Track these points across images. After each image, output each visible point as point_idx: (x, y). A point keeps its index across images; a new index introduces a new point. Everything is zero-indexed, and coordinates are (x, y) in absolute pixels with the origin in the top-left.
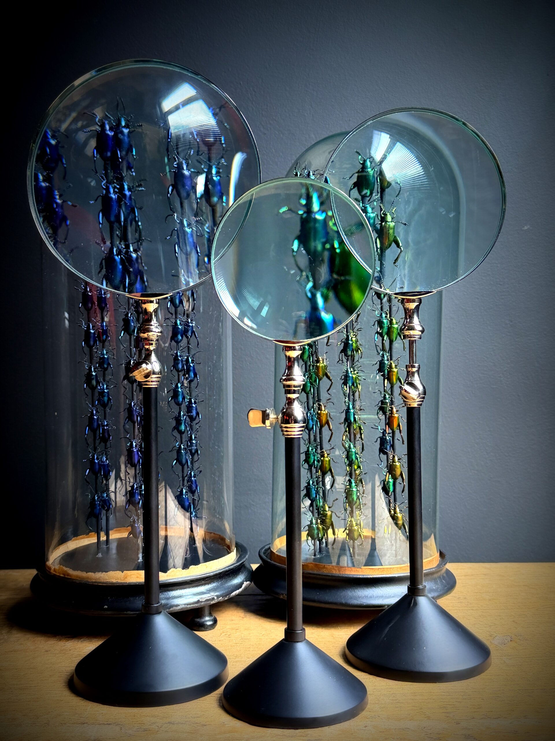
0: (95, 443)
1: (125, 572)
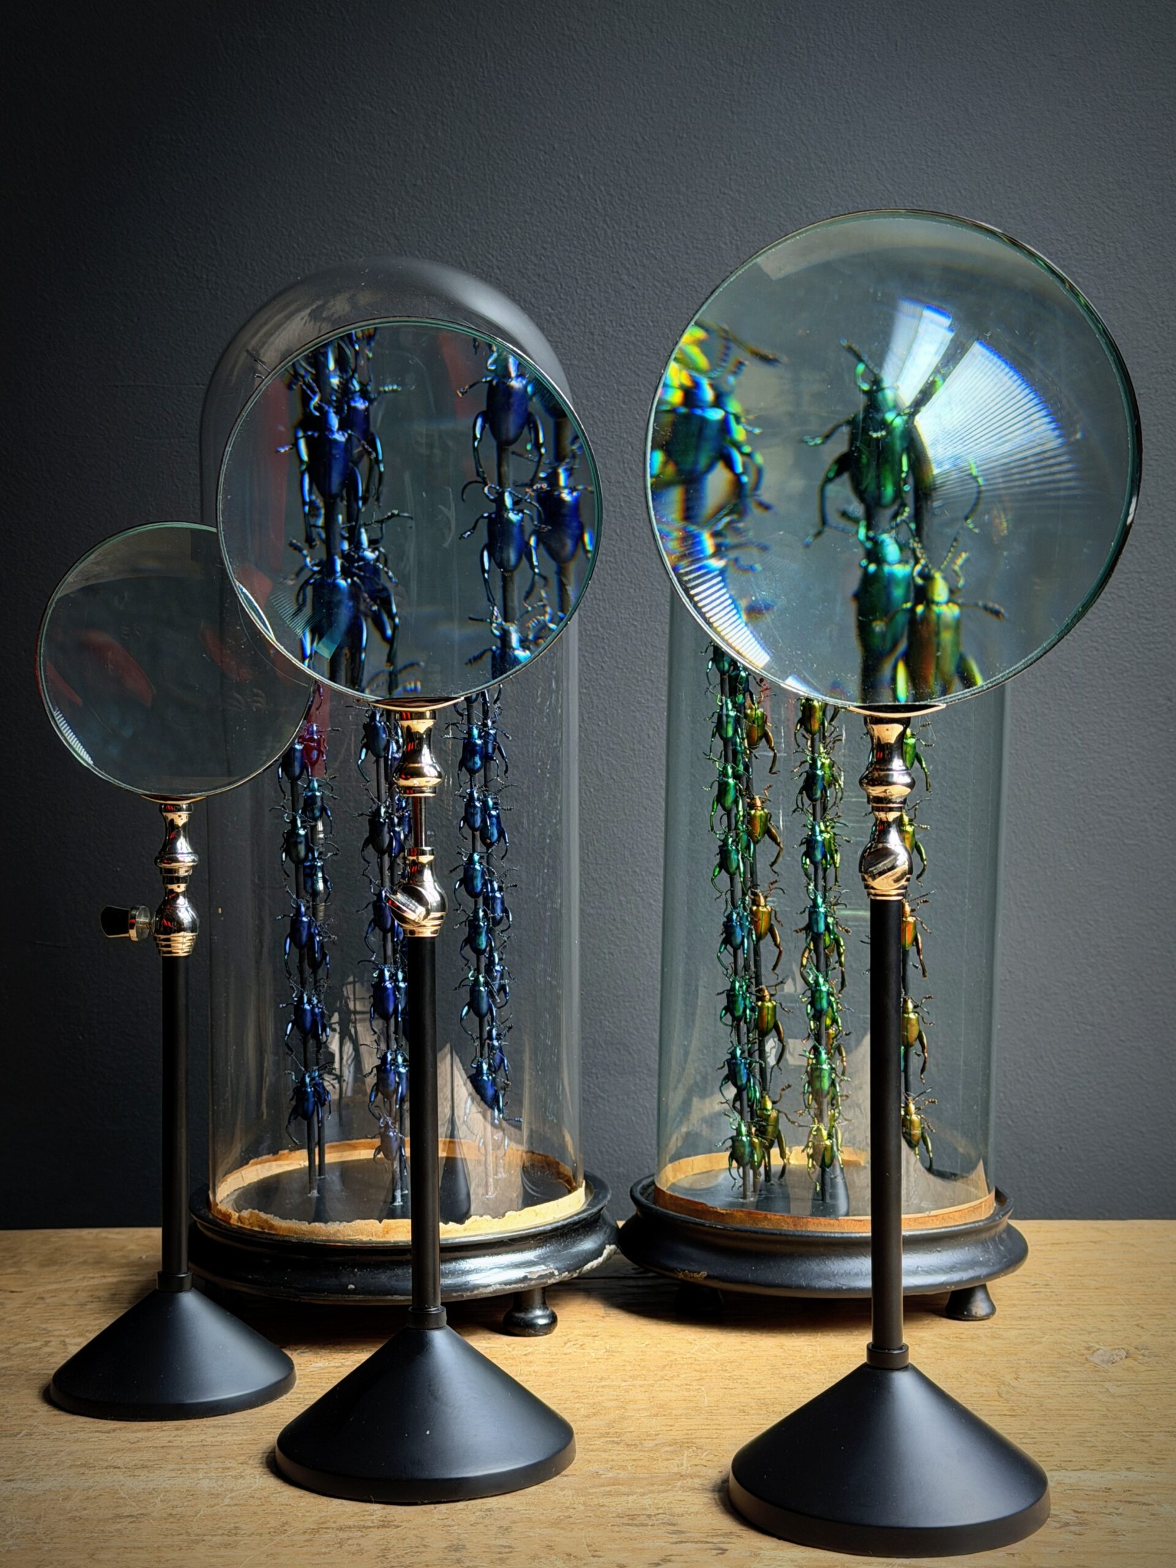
0: (302, 971)
1: (385, 1221)
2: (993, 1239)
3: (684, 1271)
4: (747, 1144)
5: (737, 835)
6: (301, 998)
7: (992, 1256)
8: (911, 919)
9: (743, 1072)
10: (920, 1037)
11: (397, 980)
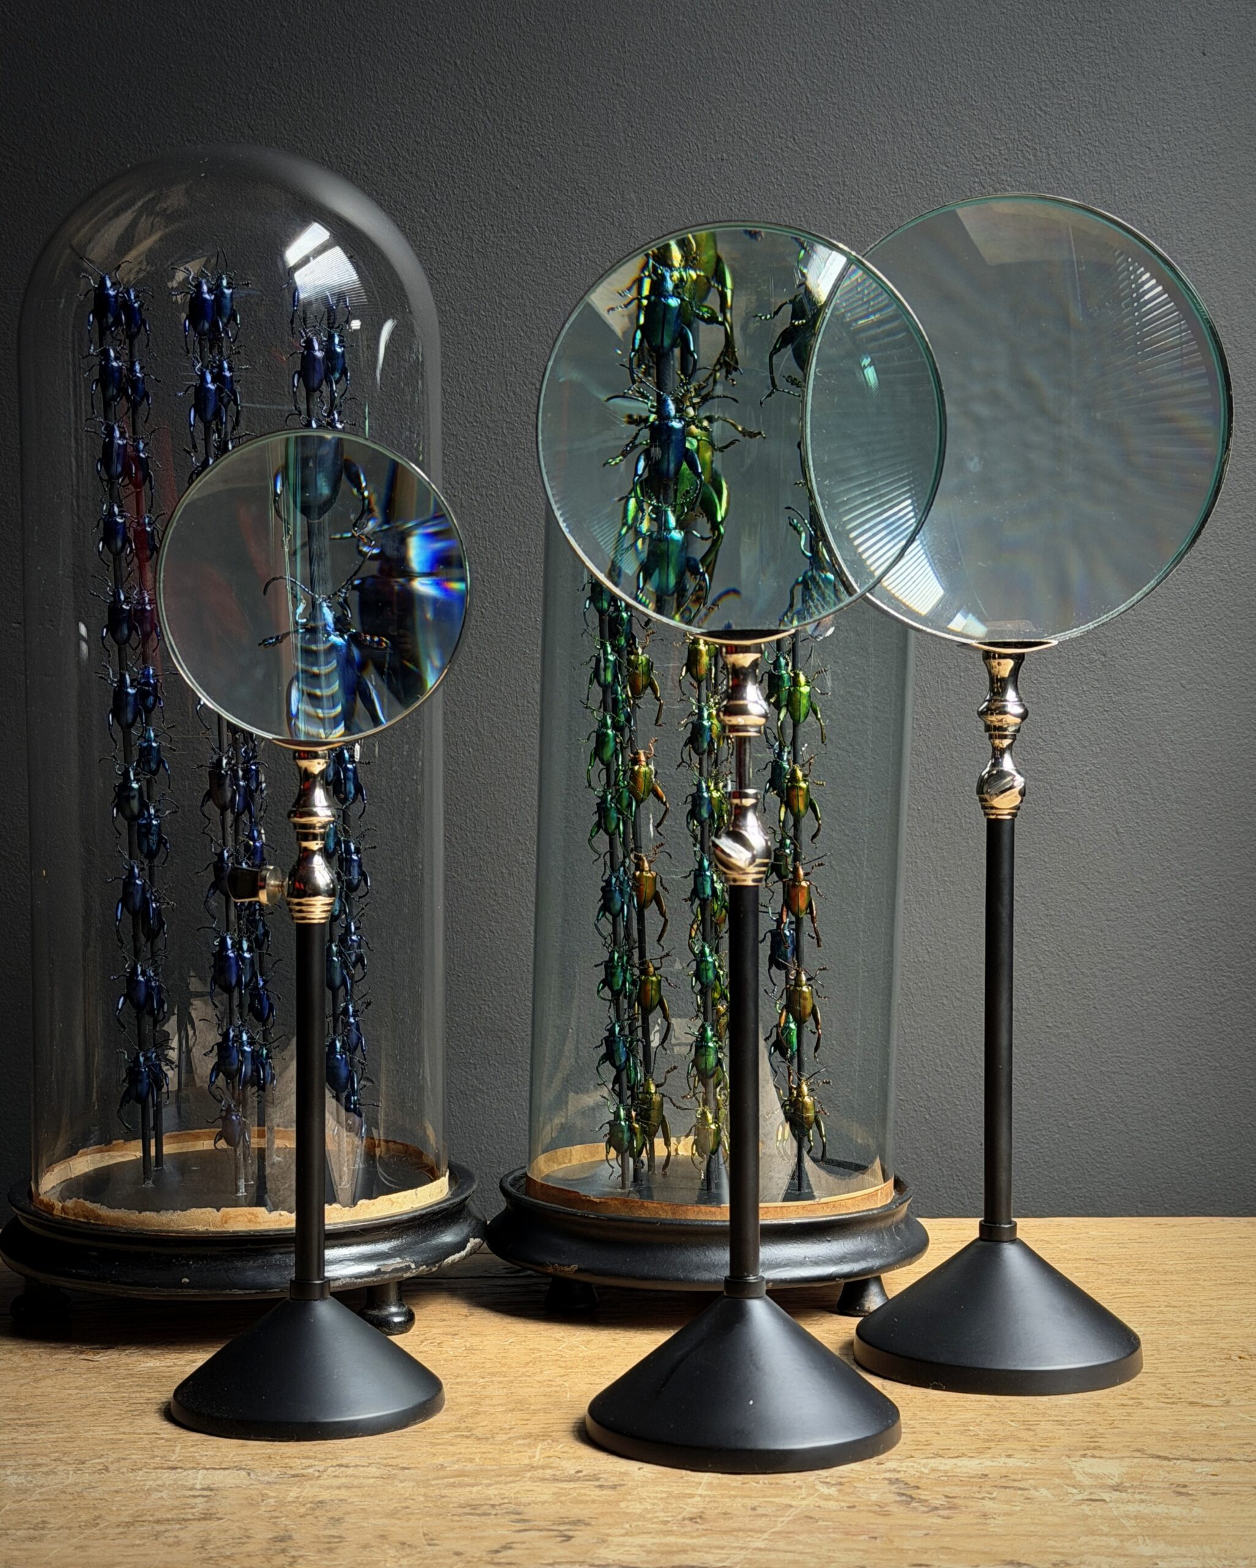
0: (135, 938)
1: (224, 1210)
3: (553, 1264)
4: (626, 1129)
5: (617, 791)
6: (134, 969)
7: (887, 1247)
8: (804, 883)
9: (622, 1050)
10: (814, 1012)
11: (241, 948)
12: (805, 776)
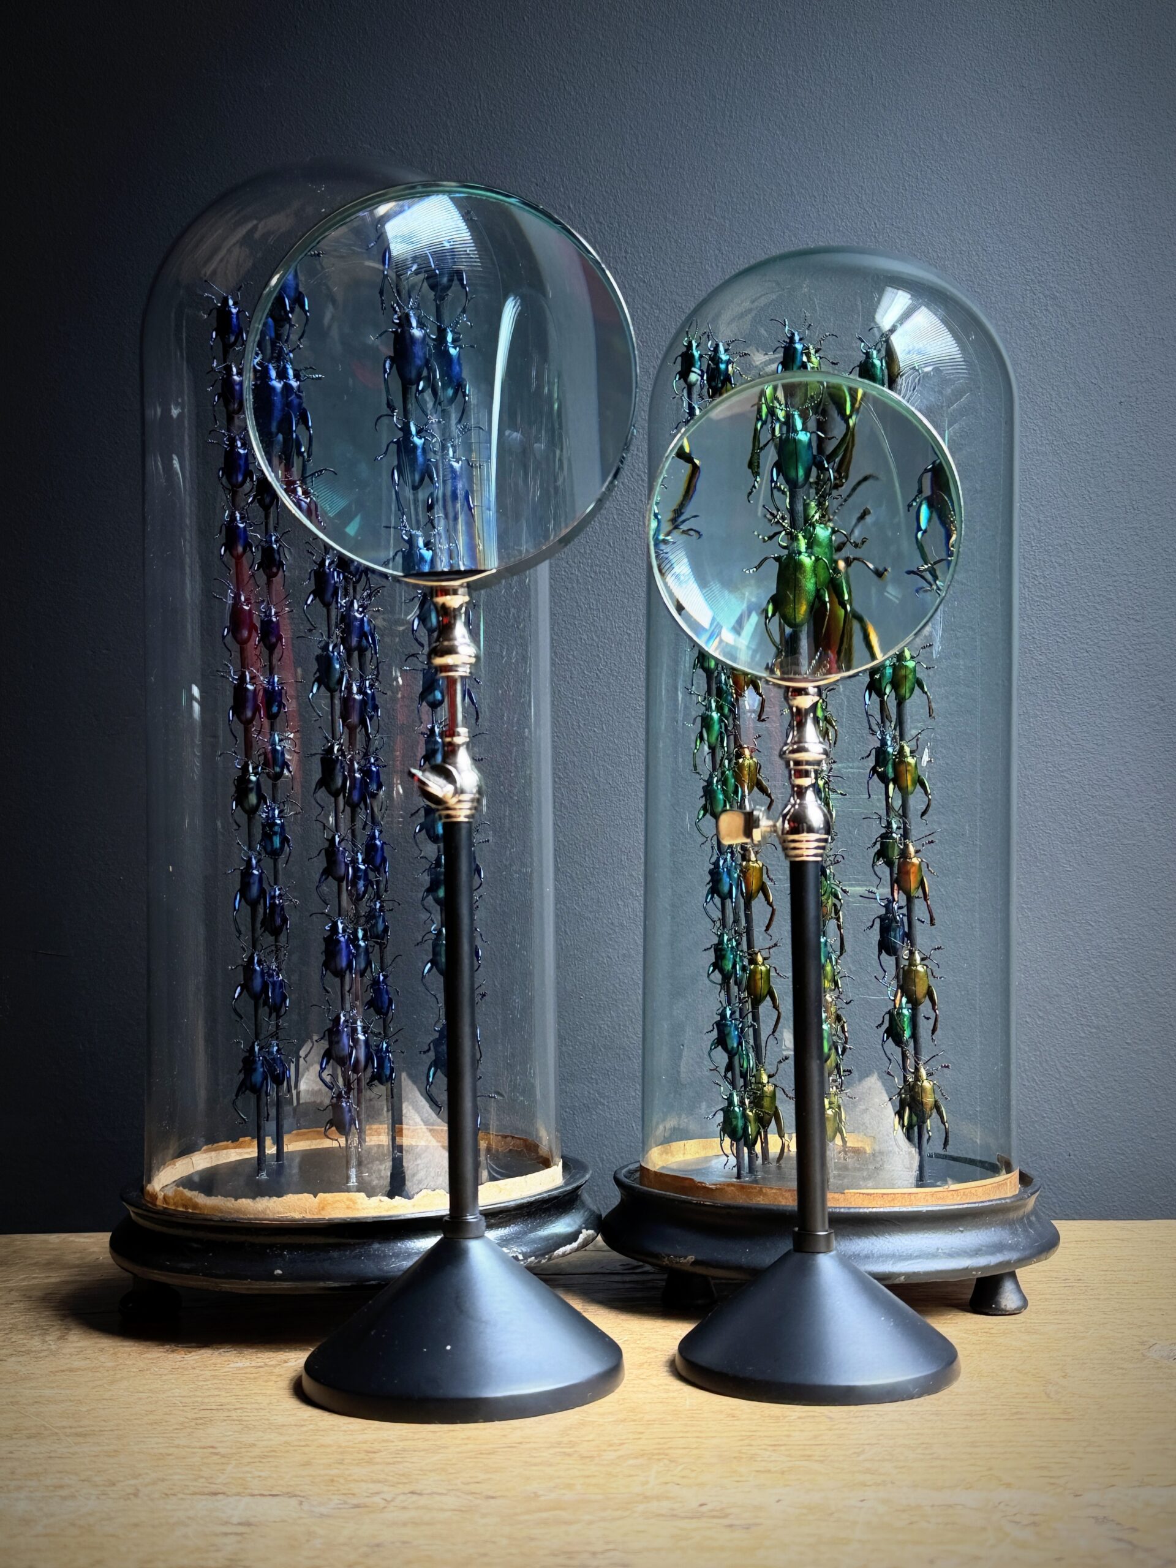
0: (253, 930)
1: (321, 1195)
2: (1021, 1220)
3: (669, 1256)
4: (739, 1115)
5: (723, 773)
6: (251, 958)
7: (1022, 1240)
8: (915, 861)
9: (735, 1035)
10: (930, 993)
12: (912, 752)
